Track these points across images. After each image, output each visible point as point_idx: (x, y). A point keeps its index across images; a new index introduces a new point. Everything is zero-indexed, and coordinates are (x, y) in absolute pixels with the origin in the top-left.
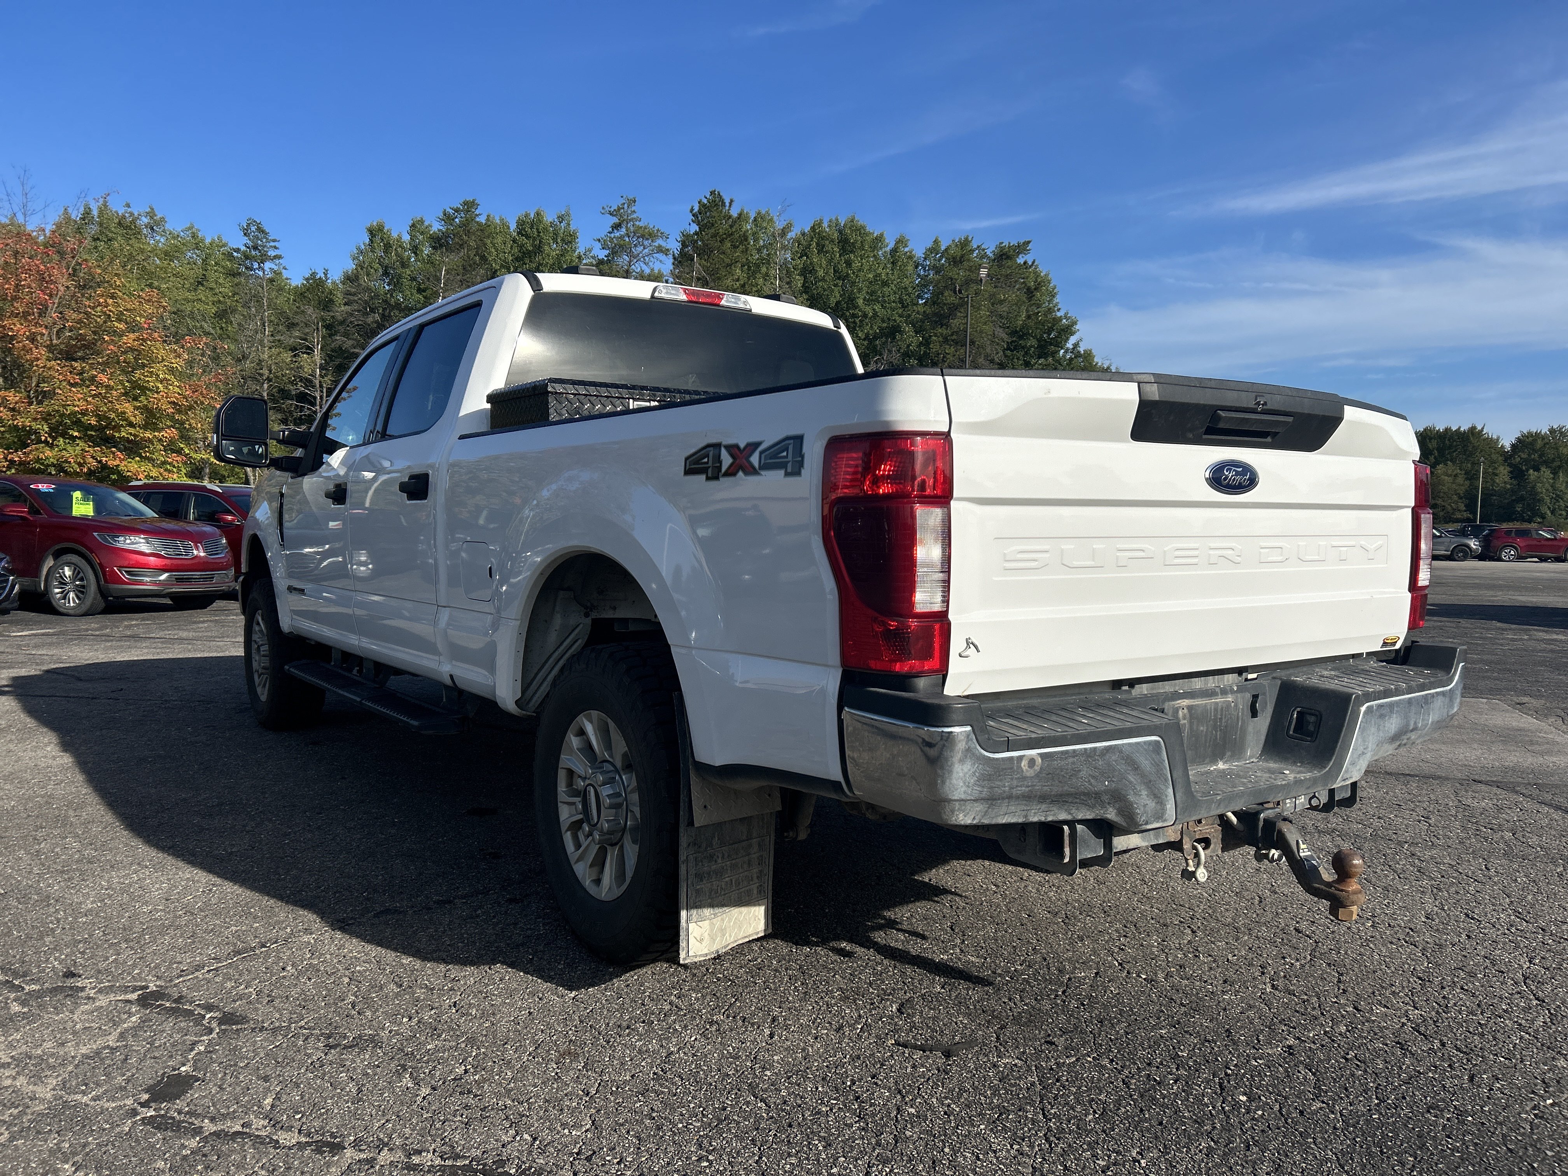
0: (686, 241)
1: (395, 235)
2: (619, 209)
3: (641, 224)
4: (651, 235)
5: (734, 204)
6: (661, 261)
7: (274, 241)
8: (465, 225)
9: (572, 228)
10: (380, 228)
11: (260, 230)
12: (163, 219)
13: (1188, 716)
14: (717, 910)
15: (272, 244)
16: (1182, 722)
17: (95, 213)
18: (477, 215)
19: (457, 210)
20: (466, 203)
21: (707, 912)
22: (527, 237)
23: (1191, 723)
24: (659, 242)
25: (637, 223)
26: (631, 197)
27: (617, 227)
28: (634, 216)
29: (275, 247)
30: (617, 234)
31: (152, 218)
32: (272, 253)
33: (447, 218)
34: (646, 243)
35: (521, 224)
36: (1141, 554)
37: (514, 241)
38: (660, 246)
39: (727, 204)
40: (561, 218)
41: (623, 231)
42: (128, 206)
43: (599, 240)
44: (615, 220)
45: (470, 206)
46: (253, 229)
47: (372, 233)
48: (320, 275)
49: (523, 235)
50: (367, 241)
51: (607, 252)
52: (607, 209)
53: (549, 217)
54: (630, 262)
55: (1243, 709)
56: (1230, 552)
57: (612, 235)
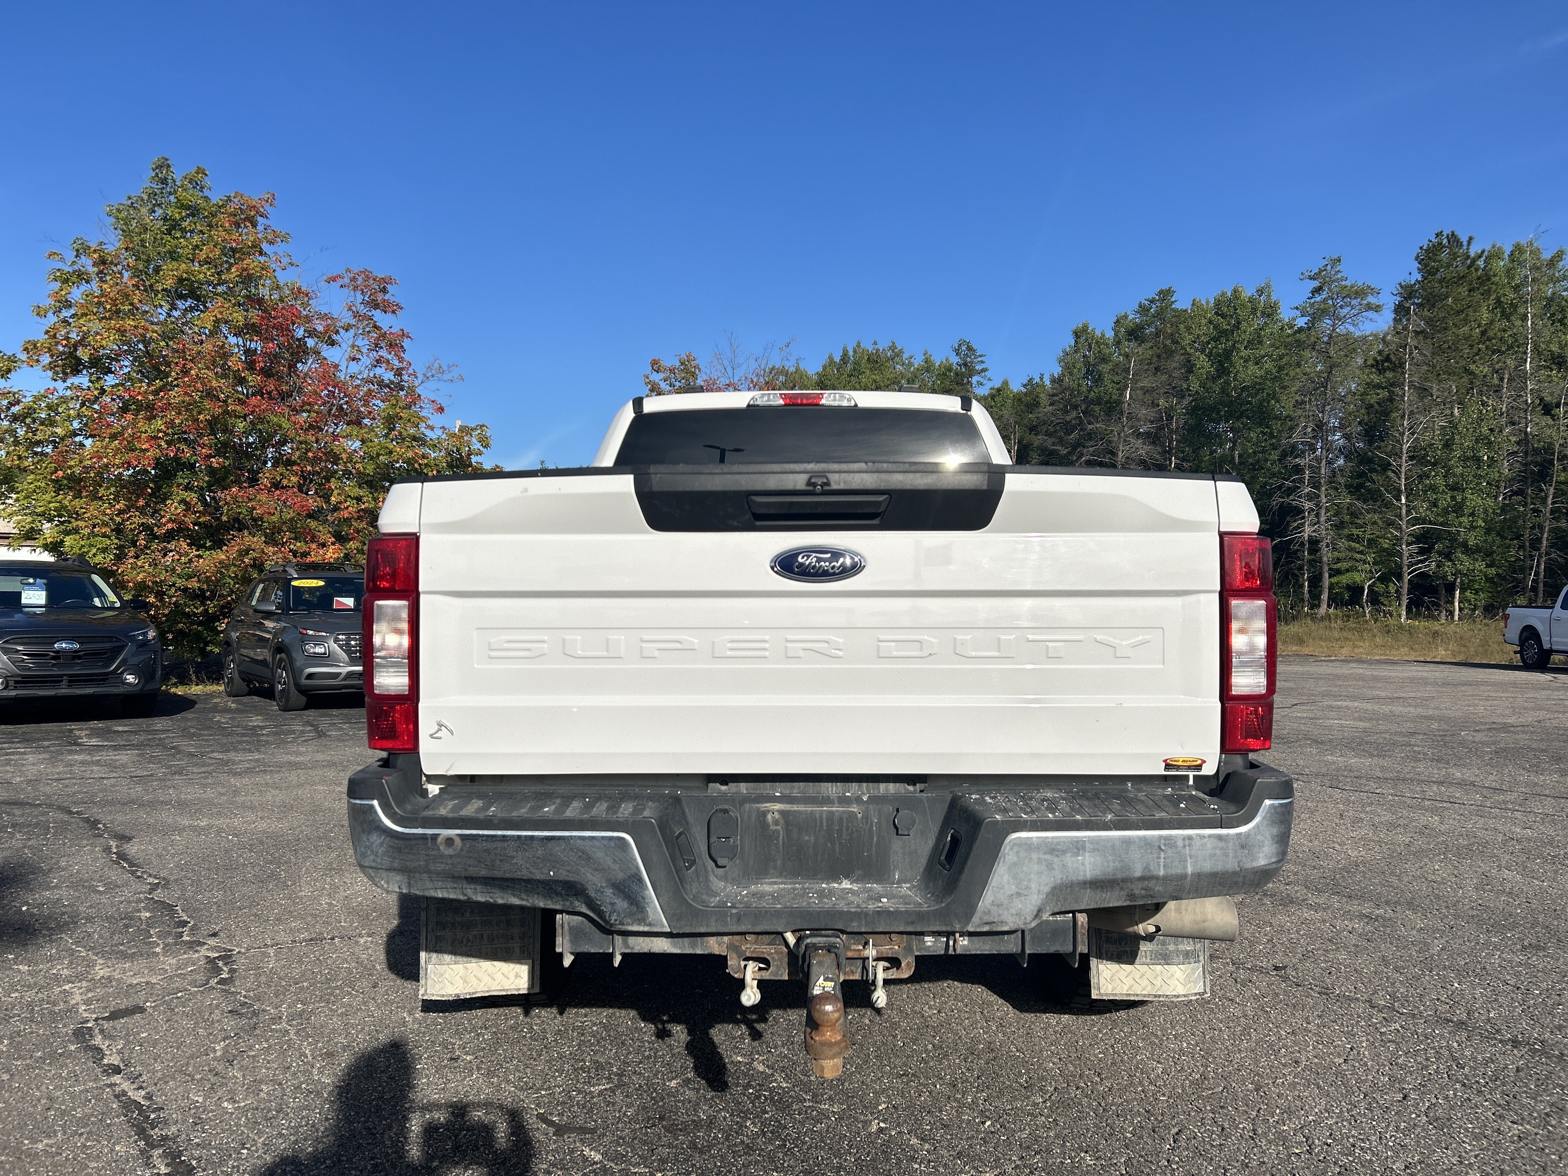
0: (1408, 292)
1: (1098, 333)
2: (1320, 271)
3: (1348, 283)
4: (1360, 293)
5: (1473, 243)
6: (1371, 320)
7: (981, 356)
8: (1159, 315)
9: (1273, 298)
10: (1085, 329)
11: (970, 348)
12: (901, 351)
13: (782, 822)
14: (459, 958)
15: (979, 359)
16: (773, 828)
17: (851, 353)
18: (1173, 302)
19: (1152, 301)
20: (1161, 292)
21: (447, 958)
22: (1223, 316)
23: (788, 831)
24: (1371, 299)
25: (1343, 283)
26: (1335, 257)
27: (1317, 290)
28: (1339, 276)
29: (982, 362)
30: (1318, 298)
31: (893, 351)
32: (979, 367)
33: (1143, 310)
34: (1354, 302)
35: (1218, 303)
36: (678, 646)
37: (1210, 322)
38: (1369, 304)
39: (1465, 243)
40: (1260, 292)
41: (1324, 295)
42: (875, 343)
43: (1297, 308)
44: (1316, 284)
45: (1165, 294)
46: (964, 348)
47: (1077, 334)
48: (1037, 380)
49: (1219, 315)
50: (1073, 343)
51: (1306, 319)
52: (1307, 274)
53: (1248, 292)
54: (1333, 326)
55: (879, 823)
56: (826, 645)
57: (1312, 301)
